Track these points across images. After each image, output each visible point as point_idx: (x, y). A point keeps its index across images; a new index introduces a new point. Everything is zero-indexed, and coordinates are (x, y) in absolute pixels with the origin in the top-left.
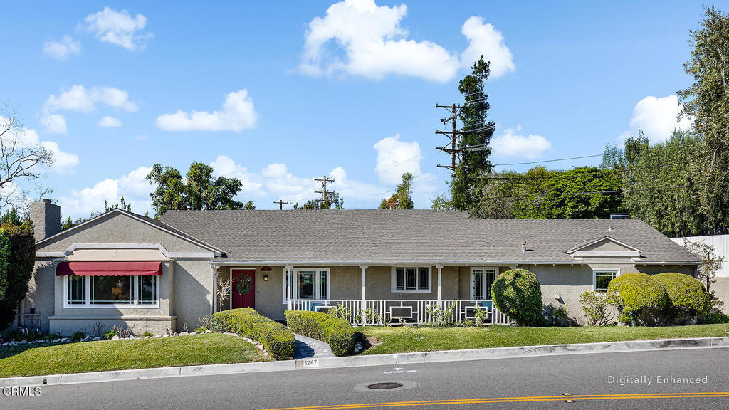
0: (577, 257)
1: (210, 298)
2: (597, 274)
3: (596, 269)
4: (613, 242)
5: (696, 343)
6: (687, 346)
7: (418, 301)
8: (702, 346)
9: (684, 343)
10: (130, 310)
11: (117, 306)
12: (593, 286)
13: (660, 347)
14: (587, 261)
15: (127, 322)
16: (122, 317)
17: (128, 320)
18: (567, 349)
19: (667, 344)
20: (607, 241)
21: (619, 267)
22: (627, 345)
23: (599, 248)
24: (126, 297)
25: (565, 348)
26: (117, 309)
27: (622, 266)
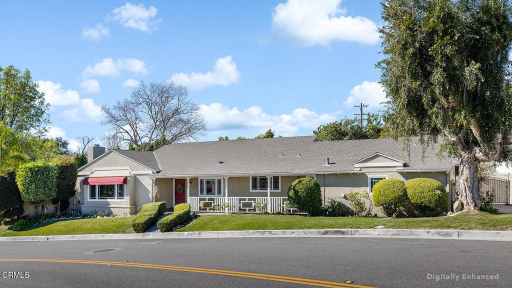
0: (356, 168)
1: (150, 195)
2: (372, 179)
3: (370, 176)
4: (382, 156)
5: (343, 233)
6: (337, 235)
7: (257, 198)
8: (347, 235)
9: (336, 232)
10: (114, 202)
11: (109, 200)
12: (368, 188)
13: (322, 234)
14: (364, 171)
15: (111, 209)
16: (109, 206)
17: (112, 207)
18: (271, 233)
19: (326, 233)
20: (378, 156)
21: (387, 174)
22: (304, 232)
23: (373, 161)
24: (112, 196)
25: (270, 233)
26: (108, 202)
27: (389, 173)
